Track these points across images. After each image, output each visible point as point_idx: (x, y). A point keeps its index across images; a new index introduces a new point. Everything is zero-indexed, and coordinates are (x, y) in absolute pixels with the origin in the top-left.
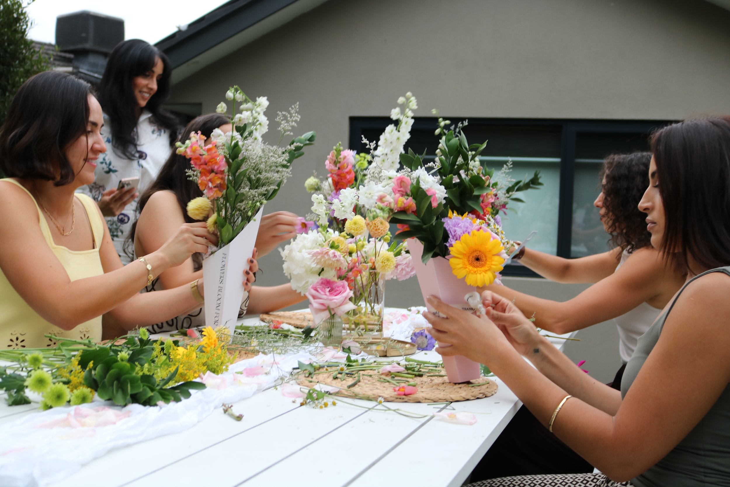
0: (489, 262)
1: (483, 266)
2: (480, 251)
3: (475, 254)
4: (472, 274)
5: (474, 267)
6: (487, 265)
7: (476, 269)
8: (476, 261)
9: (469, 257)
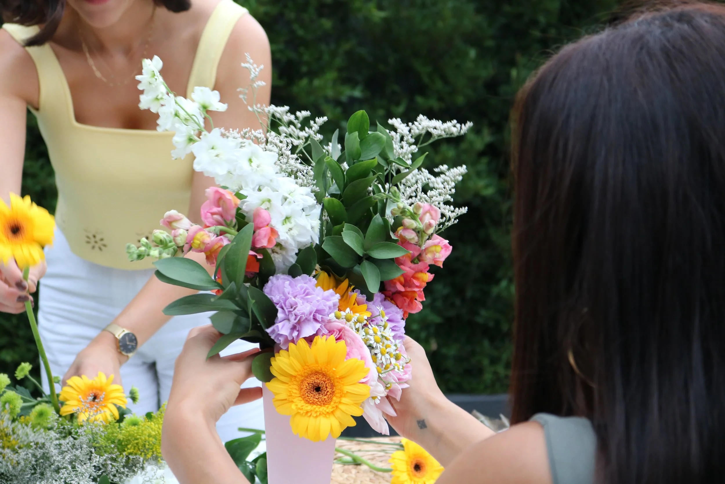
0: (337, 397)
1: (324, 403)
2: (324, 375)
3: (313, 379)
4: (302, 415)
5: (308, 402)
6: (332, 403)
7: (309, 407)
8: (315, 393)
9: (302, 381)
